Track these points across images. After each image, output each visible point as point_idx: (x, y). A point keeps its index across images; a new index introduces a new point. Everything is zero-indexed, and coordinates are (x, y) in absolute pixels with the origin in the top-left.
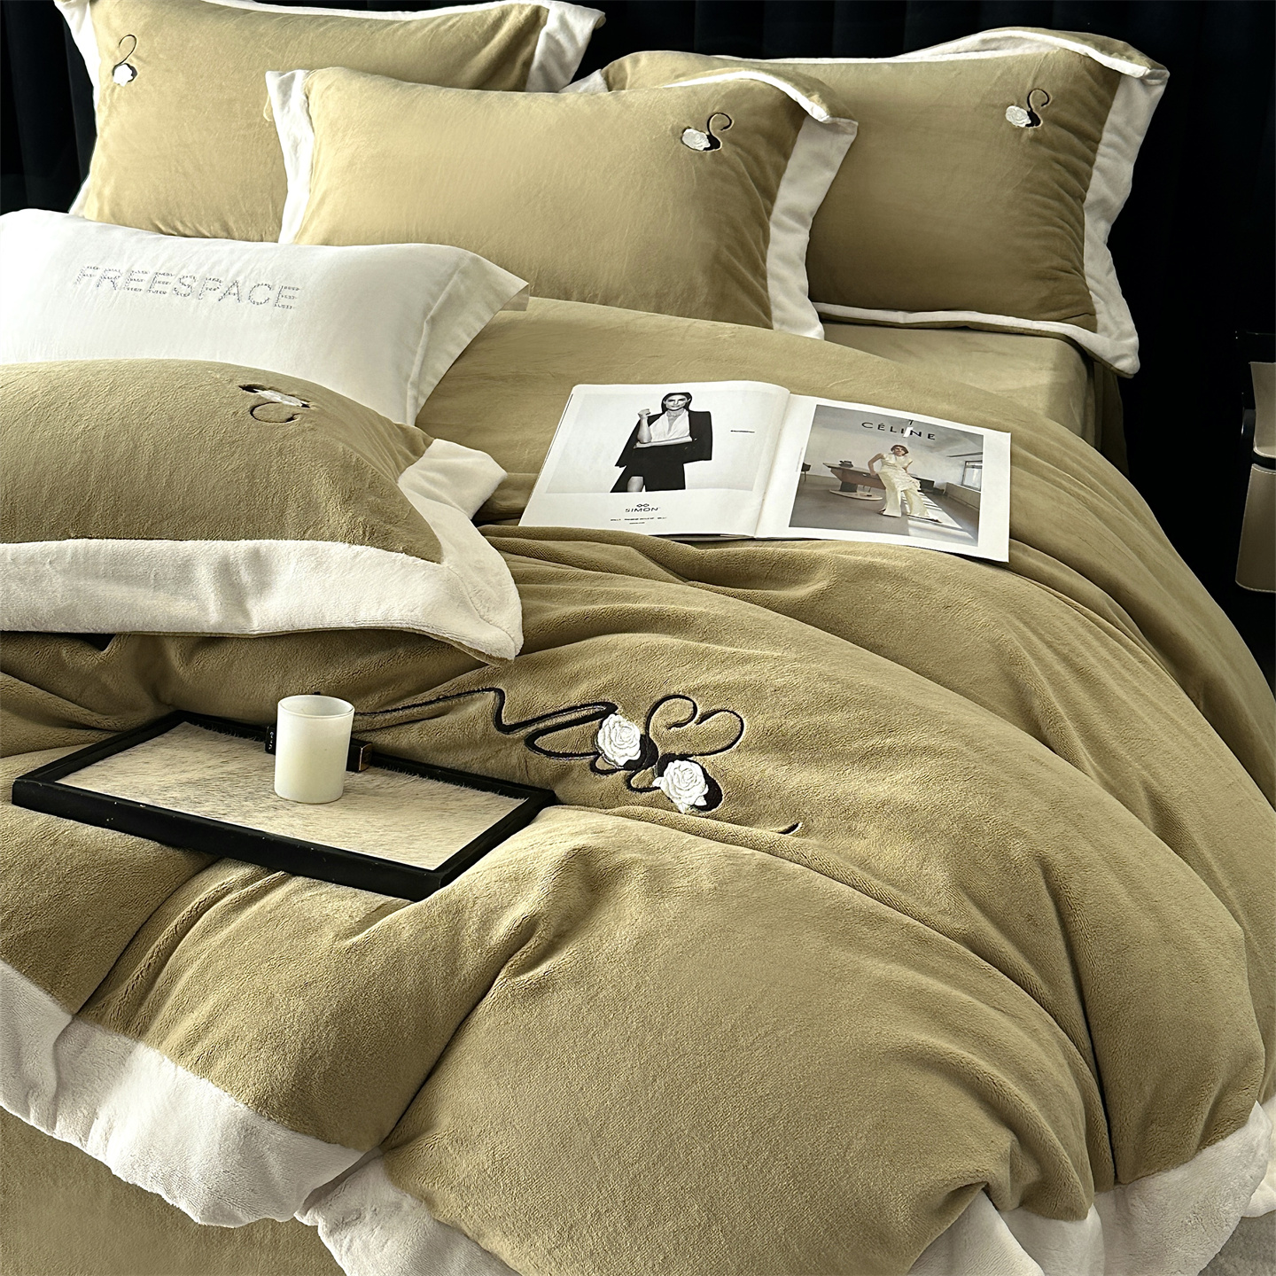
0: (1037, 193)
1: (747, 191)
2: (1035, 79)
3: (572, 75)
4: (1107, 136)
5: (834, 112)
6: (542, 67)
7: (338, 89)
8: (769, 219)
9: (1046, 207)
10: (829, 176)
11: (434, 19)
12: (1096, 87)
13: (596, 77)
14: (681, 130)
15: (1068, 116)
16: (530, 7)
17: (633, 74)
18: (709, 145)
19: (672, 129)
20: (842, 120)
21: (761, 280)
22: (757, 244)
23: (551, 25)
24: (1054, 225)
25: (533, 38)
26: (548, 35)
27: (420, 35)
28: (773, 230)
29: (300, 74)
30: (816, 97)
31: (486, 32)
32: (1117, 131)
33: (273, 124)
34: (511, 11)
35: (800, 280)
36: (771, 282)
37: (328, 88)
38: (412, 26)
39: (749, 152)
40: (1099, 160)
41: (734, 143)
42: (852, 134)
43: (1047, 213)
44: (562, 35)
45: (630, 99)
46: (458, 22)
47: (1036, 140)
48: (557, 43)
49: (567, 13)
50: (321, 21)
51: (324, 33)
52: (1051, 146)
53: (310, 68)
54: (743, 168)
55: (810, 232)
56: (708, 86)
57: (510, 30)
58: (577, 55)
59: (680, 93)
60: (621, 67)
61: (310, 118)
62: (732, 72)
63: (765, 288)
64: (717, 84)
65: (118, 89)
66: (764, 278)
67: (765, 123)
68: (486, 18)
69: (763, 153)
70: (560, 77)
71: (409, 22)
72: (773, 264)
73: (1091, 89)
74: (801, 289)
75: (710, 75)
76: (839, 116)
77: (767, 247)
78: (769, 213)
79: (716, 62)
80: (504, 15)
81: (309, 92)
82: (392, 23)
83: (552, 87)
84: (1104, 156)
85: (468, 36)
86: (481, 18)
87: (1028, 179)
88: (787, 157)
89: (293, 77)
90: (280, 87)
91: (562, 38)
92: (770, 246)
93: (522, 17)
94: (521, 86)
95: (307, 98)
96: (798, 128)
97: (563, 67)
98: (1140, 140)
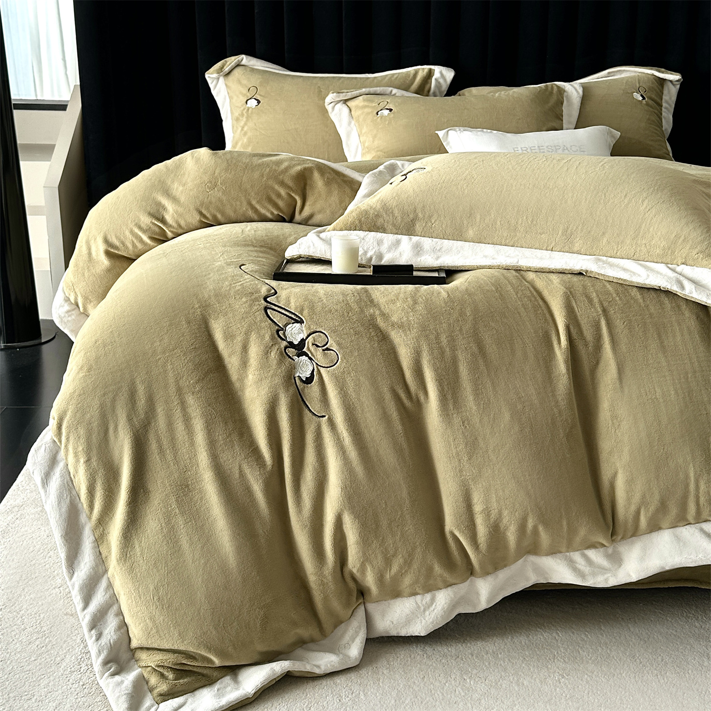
0: (653, 125)
2: (639, 83)
4: (664, 105)
6: (434, 93)
9: (656, 130)
12: (659, 86)
15: (653, 96)
16: (427, 69)
24: (659, 136)
25: (429, 81)
26: (436, 79)
31: (413, 78)
32: (667, 102)
34: (419, 70)
40: (663, 114)
43: (656, 132)
44: (441, 79)
46: (398, 76)
47: (647, 104)
48: (439, 83)
49: (442, 71)
52: (651, 107)
58: (446, 88)
68: (410, 74)
73: (657, 86)
80: (416, 73)
82: (368, 78)
84: (665, 112)
85: (404, 81)
86: (408, 74)
87: (649, 119)
91: (441, 81)
93: (424, 73)
97: (442, 90)
98: (673, 106)
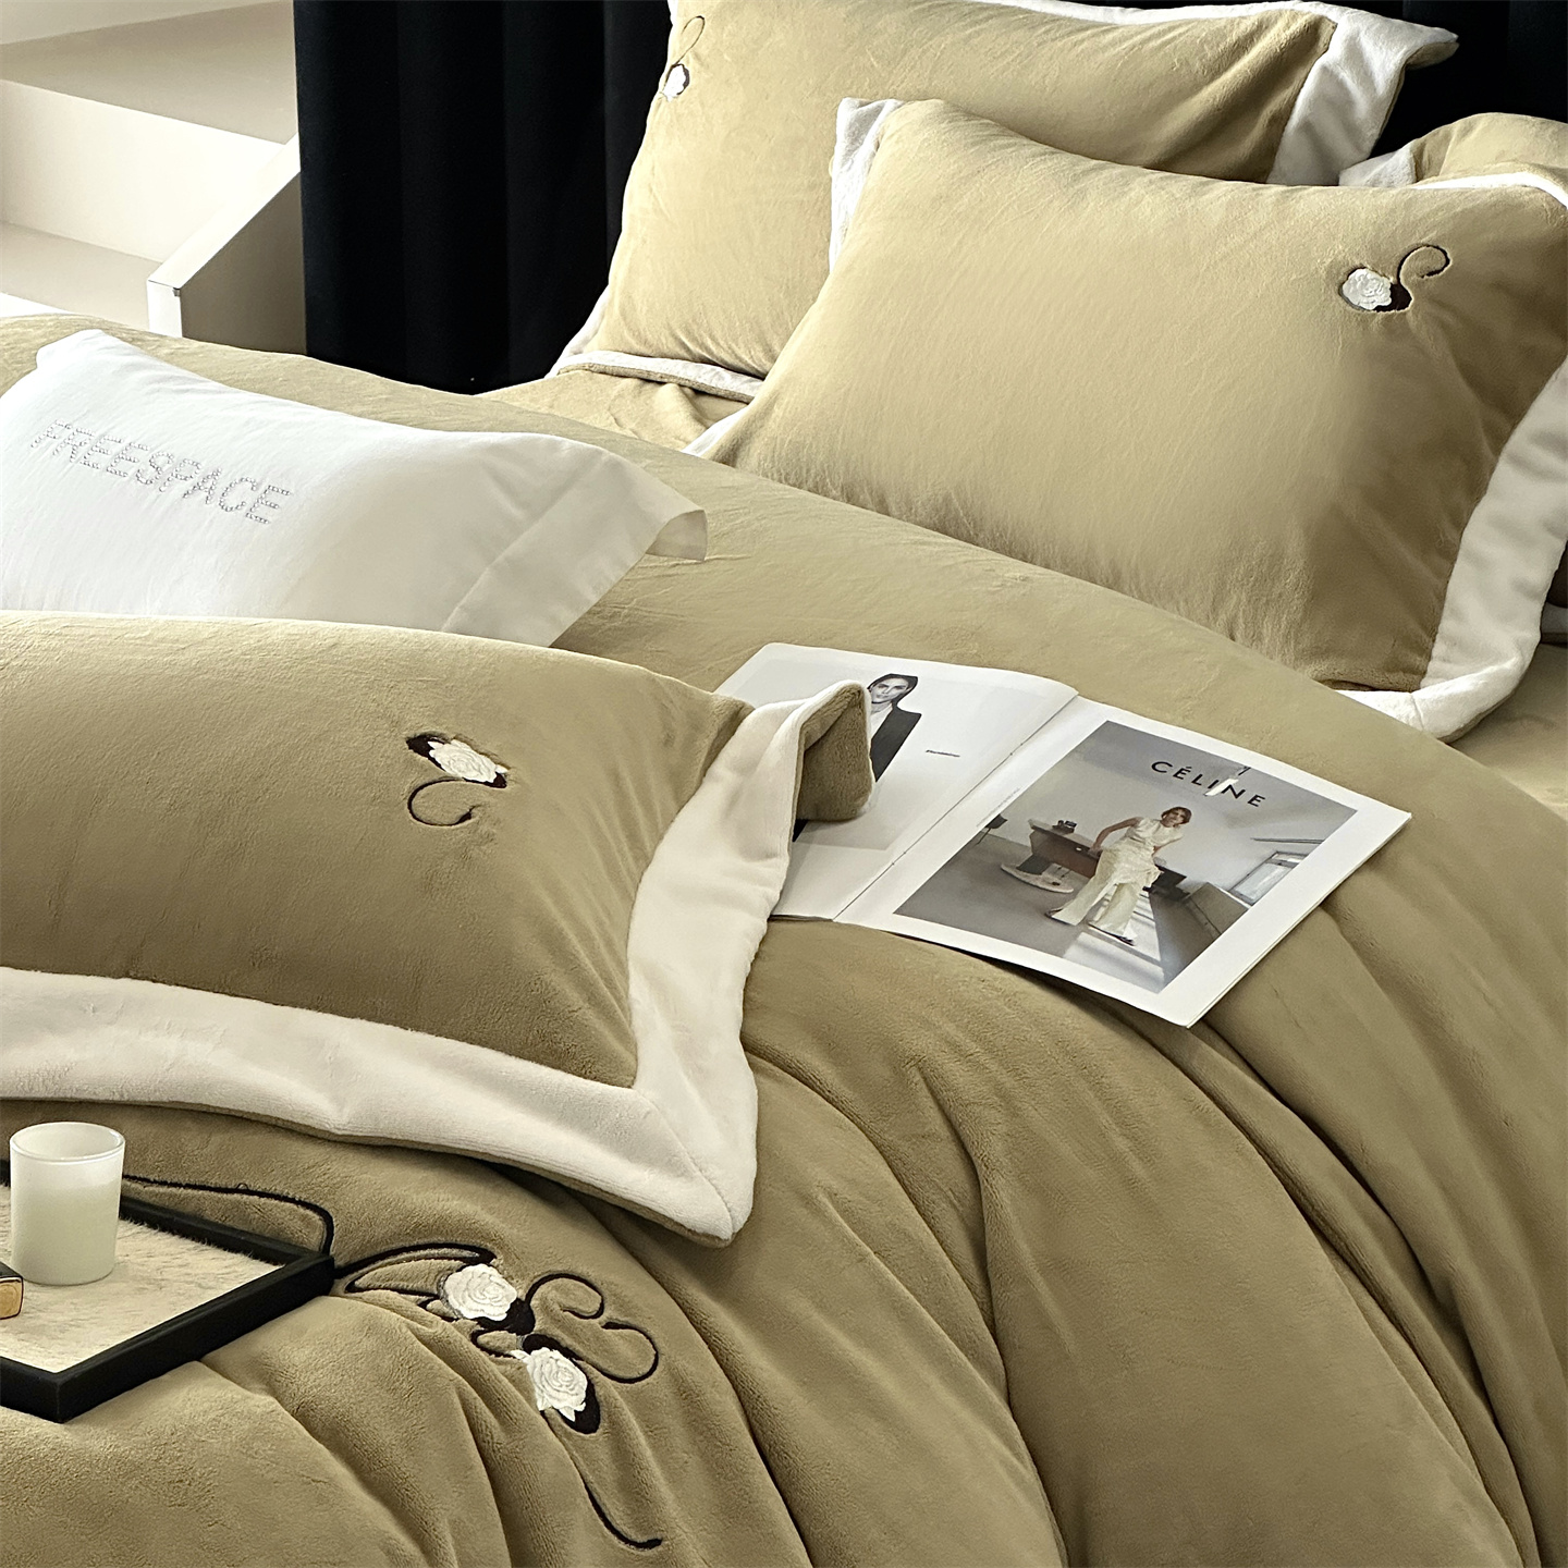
13: (1404, 154)
14: (1344, 270)
16: (1308, 18)
18: (1388, 302)
19: (1332, 266)
21: (1441, 563)
22: (1448, 497)
23: (1333, 54)
25: (1300, 74)
26: (1325, 69)
29: (889, 106)
31: (1219, 59)
34: (1276, 21)
36: (1460, 568)
39: (1468, 322)
44: (1348, 71)
48: (1341, 85)
57: (1259, 58)
58: (1375, 109)
63: (1446, 578)
66: (1450, 561)
67: (1523, 272)
68: (1225, 32)
71: (1114, 29)
77: (1474, 502)
78: (1500, 440)
80: (1261, 28)
81: (881, 139)
82: (1089, 27)
85: (1185, 63)
90: (855, 124)
91: (1347, 76)
92: (1487, 500)
93: (1286, 36)
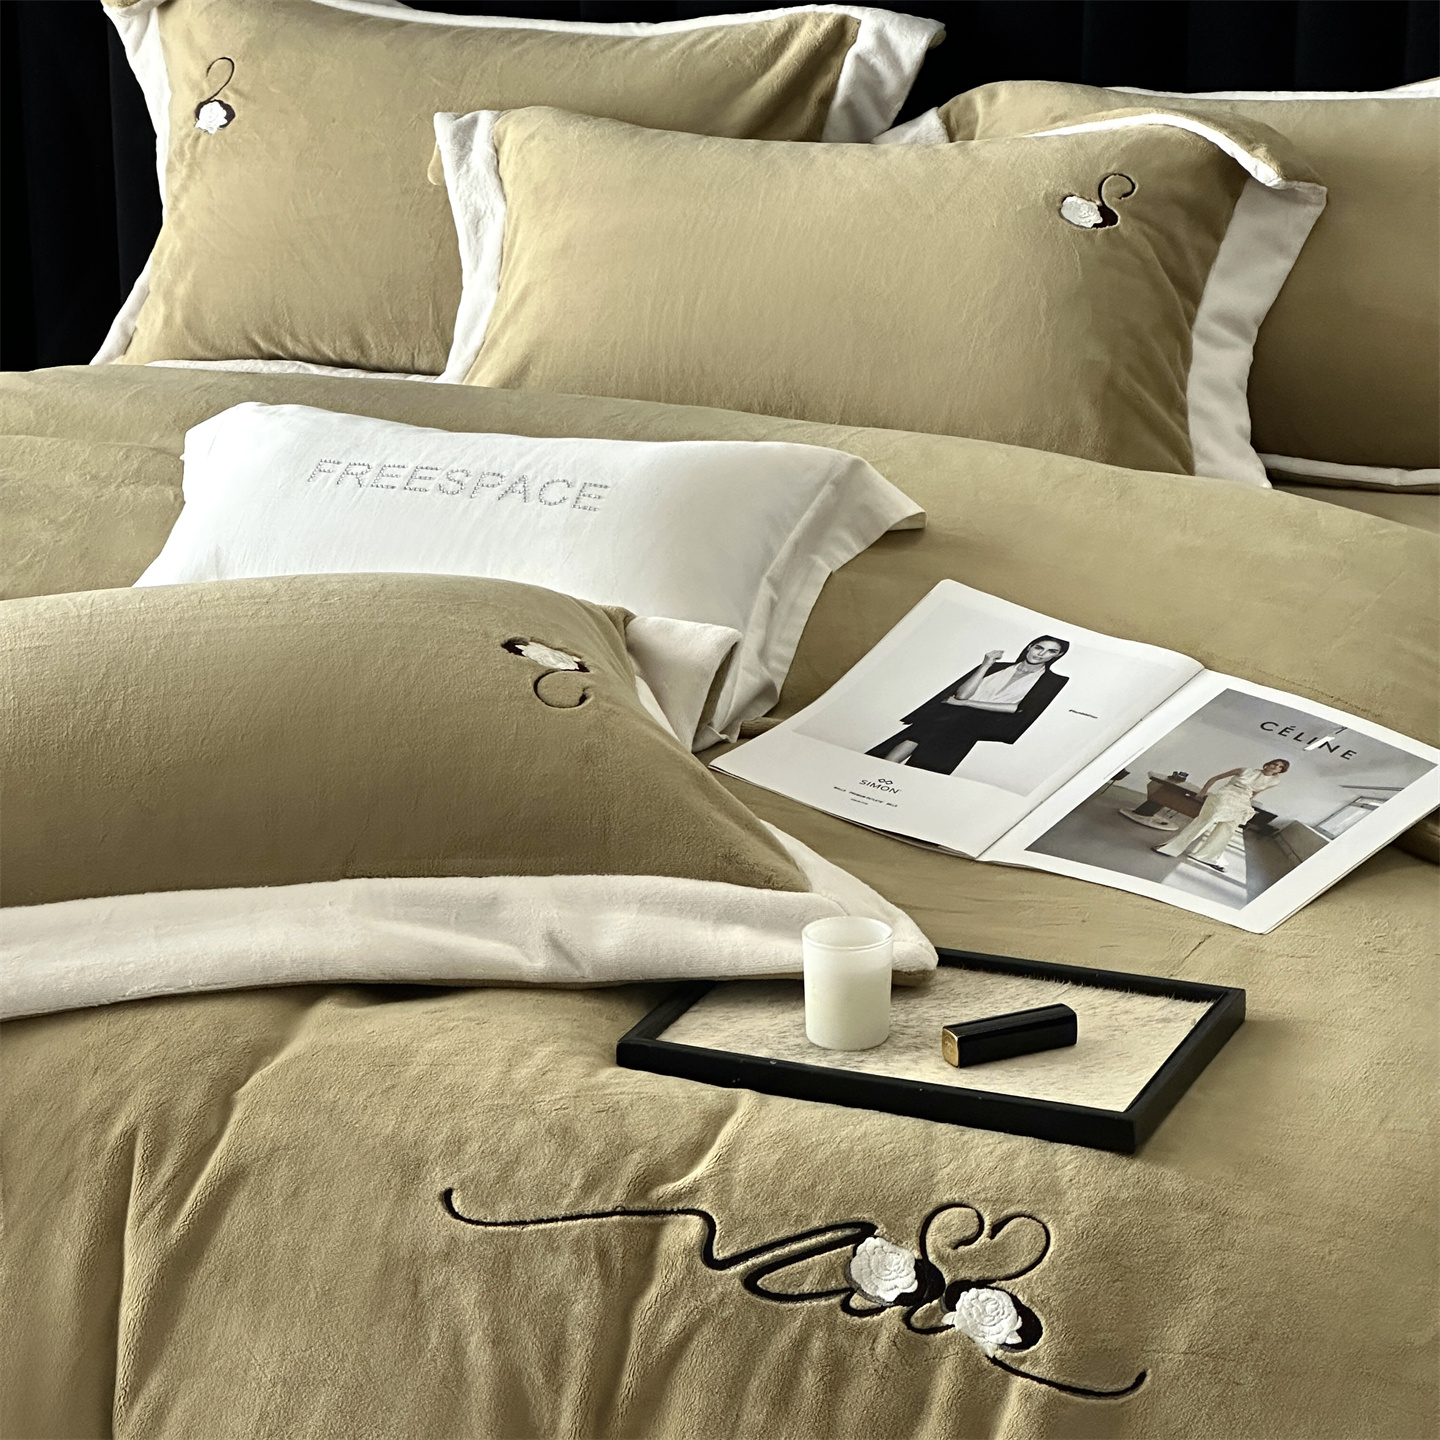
1: (1157, 286)
3: (893, 115)
5: (1288, 172)
6: (849, 105)
7: (546, 139)
8: (1191, 328)
10: (1284, 265)
11: (686, 35)
13: (931, 120)
14: (1058, 198)
16: (831, 18)
17: (987, 114)
18: (1100, 221)
19: (1046, 197)
20: (1301, 184)
21: (1178, 416)
22: (1173, 363)
23: (864, 43)
25: (836, 62)
26: (858, 57)
27: (664, 58)
28: (1198, 346)
29: (485, 117)
30: (1261, 151)
31: (765, 54)
33: (442, 189)
34: (803, 23)
35: (1237, 418)
36: (1193, 421)
37: (532, 137)
38: (653, 46)
39: (1160, 230)
41: (1137, 216)
42: (1319, 204)
44: (879, 57)
45: (984, 153)
46: (722, 39)
48: (872, 69)
49: (887, 26)
50: (515, 37)
51: (520, 55)
53: (500, 107)
54: (1151, 253)
55: (1255, 348)
56: (1100, 135)
57: (800, 51)
58: (903, 86)
59: (1057, 144)
60: (969, 104)
61: (501, 179)
62: (1139, 114)
63: (1185, 428)
64: (1114, 133)
65: (203, 138)
66: (1184, 414)
67: (1186, 188)
68: (766, 32)
69: (1182, 230)
70: (875, 120)
71: (646, 40)
72: (1197, 394)
74: (1240, 430)
75: (1104, 118)
76: (1298, 178)
77: (1187, 369)
78: (1191, 320)
79: (1113, 99)
80: (791, 29)
81: (500, 143)
82: (622, 40)
83: (862, 135)
85: (736, 60)
88: (1218, 238)
89: (474, 122)
90: (455, 136)
91: (880, 63)
92: (1194, 367)
93: (820, 32)
94: (815, 133)
95: (497, 151)
96: (1235, 196)
97: (880, 104)
